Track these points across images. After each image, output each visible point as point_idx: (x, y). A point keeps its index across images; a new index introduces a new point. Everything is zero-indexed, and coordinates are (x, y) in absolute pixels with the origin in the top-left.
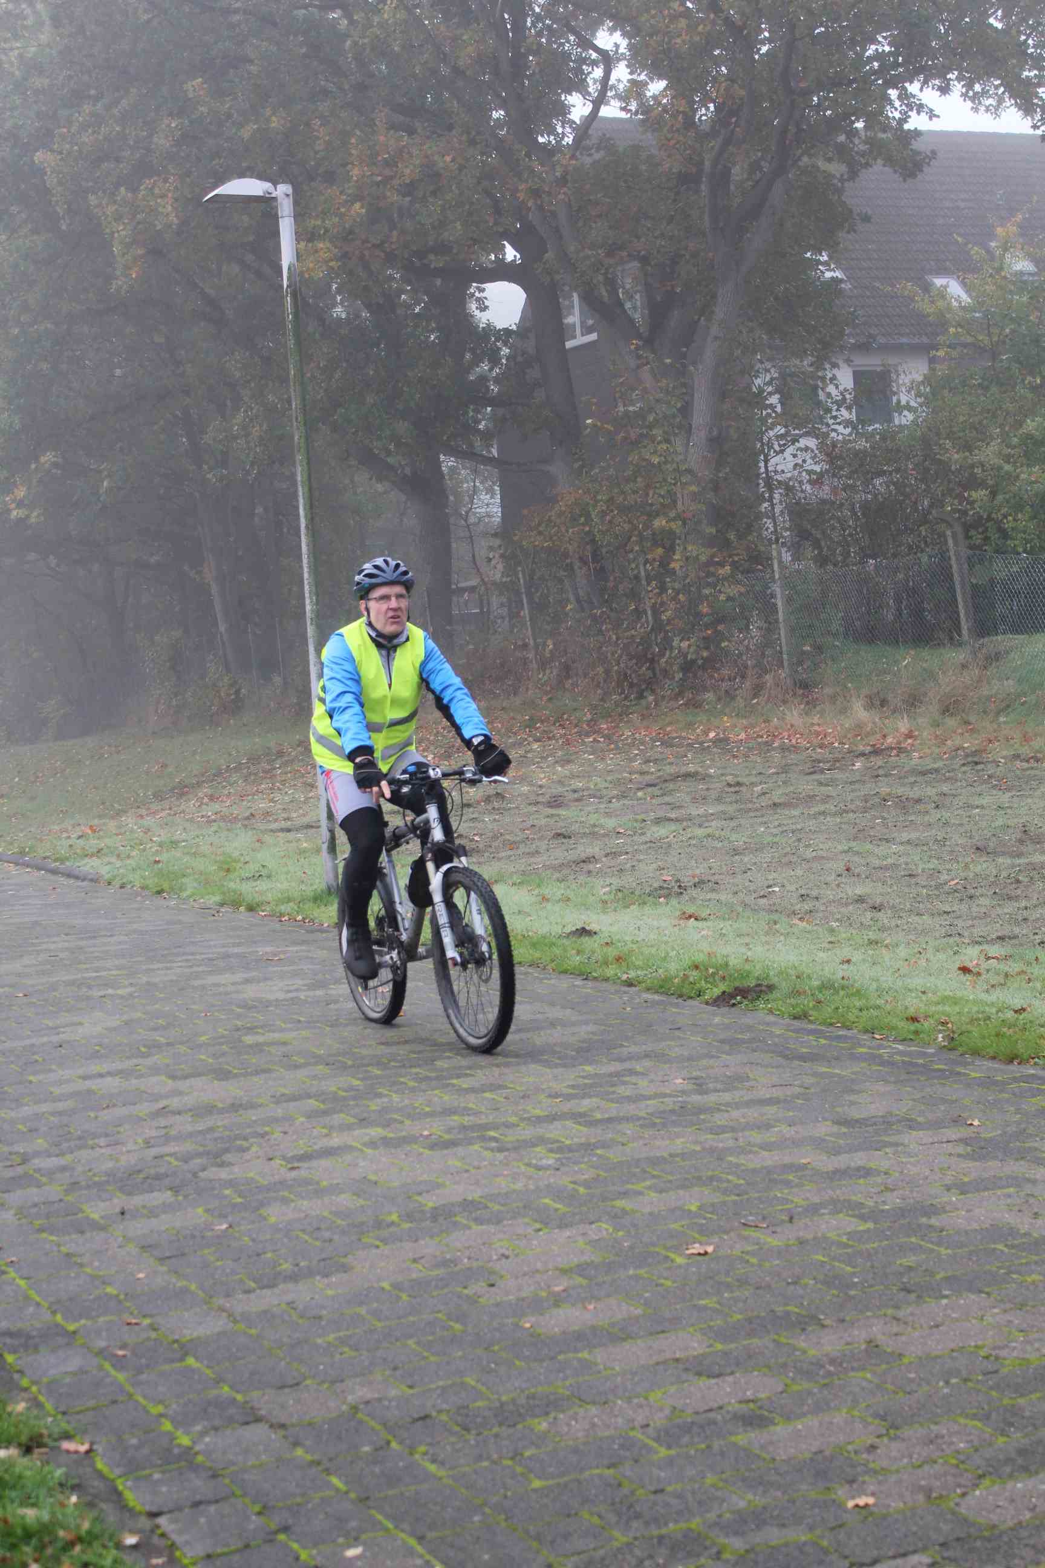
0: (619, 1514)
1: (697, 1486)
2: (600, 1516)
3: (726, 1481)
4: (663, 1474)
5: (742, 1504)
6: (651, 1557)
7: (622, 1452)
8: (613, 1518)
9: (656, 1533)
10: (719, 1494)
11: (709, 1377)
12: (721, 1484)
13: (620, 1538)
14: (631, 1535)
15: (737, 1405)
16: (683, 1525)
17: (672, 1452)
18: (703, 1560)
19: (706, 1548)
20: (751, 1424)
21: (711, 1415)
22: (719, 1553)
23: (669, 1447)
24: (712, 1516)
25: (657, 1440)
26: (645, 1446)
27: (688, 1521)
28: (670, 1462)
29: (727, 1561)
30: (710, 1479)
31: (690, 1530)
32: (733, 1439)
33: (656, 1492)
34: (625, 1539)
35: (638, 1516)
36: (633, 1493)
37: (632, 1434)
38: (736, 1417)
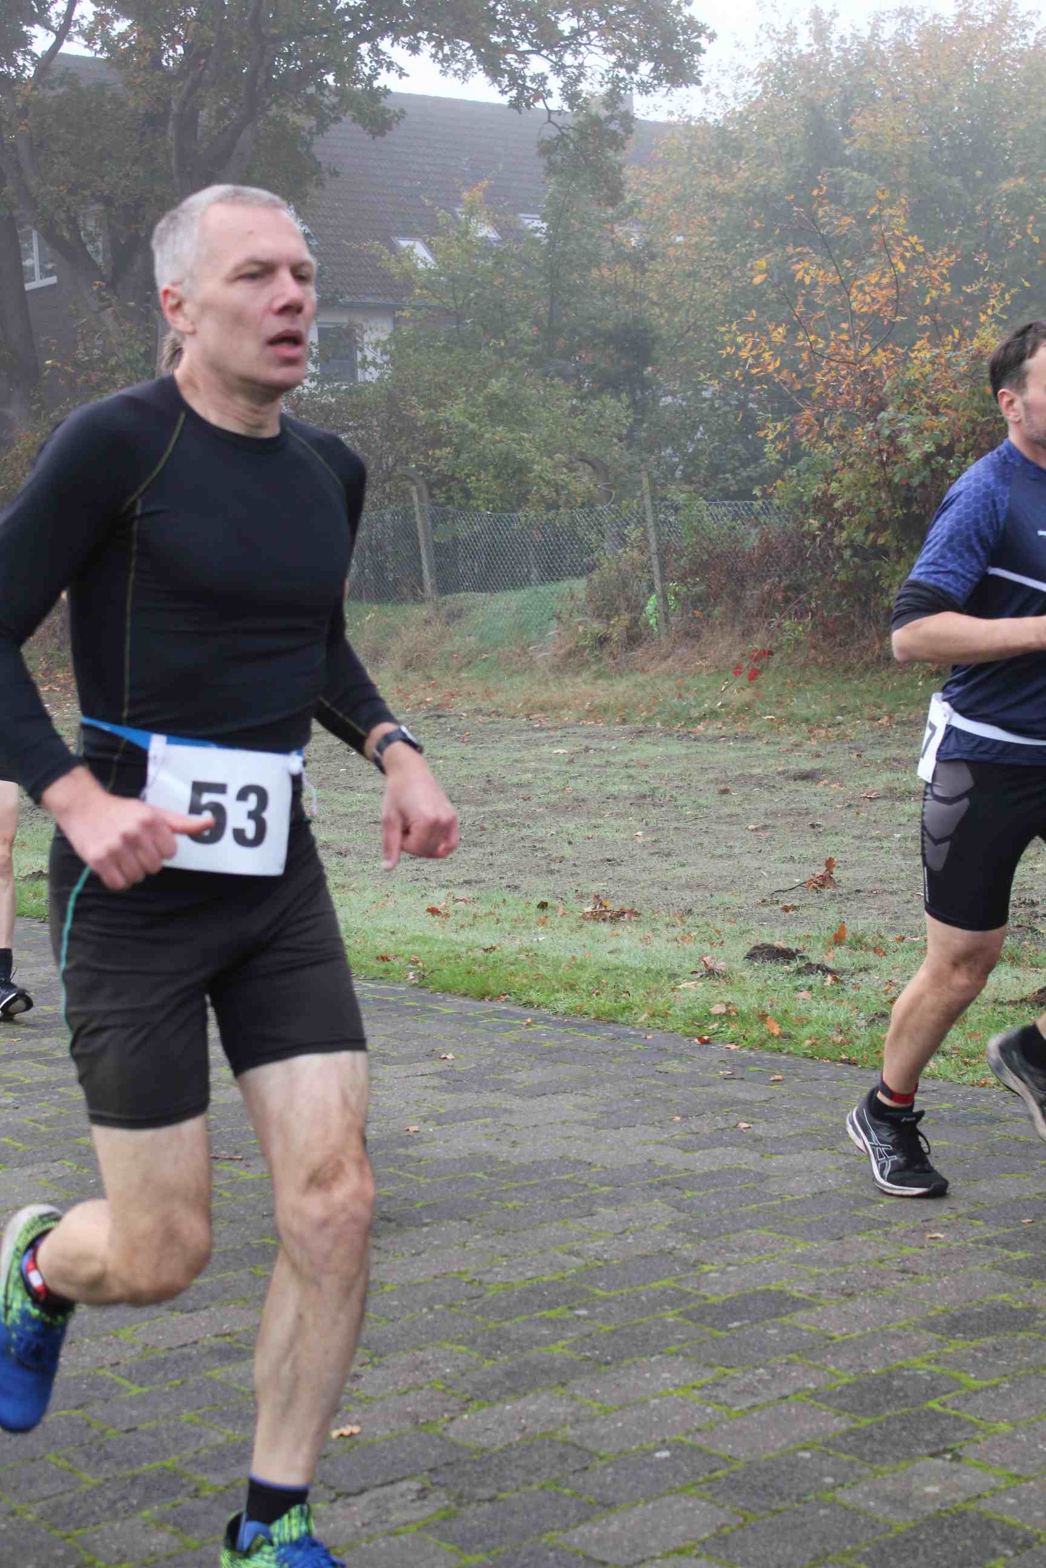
0: (89, 1456)
1: (172, 1423)
2: (69, 1460)
3: (203, 1416)
4: (134, 1413)
5: (220, 1440)
6: (124, 1498)
7: (90, 1392)
8: (81, 1460)
9: (129, 1473)
10: (197, 1429)
11: (182, 1311)
12: (197, 1420)
13: (89, 1480)
14: (102, 1476)
15: (213, 1340)
16: (157, 1464)
17: (145, 1390)
18: (179, 1499)
19: (183, 1486)
20: (228, 1358)
21: (186, 1350)
22: (197, 1490)
23: (141, 1385)
24: (189, 1453)
25: (129, 1377)
26: (115, 1385)
27: (163, 1459)
28: (143, 1400)
29: (206, 1498)
30: (186, 1415)
31: (165, 1468)
32: (209, 1373)
33: (128, 1431)
34: (94, 1481)
35: (108, 1457)
36: (103, 1432)
37: (101, 1373)
38: (212, 1351)
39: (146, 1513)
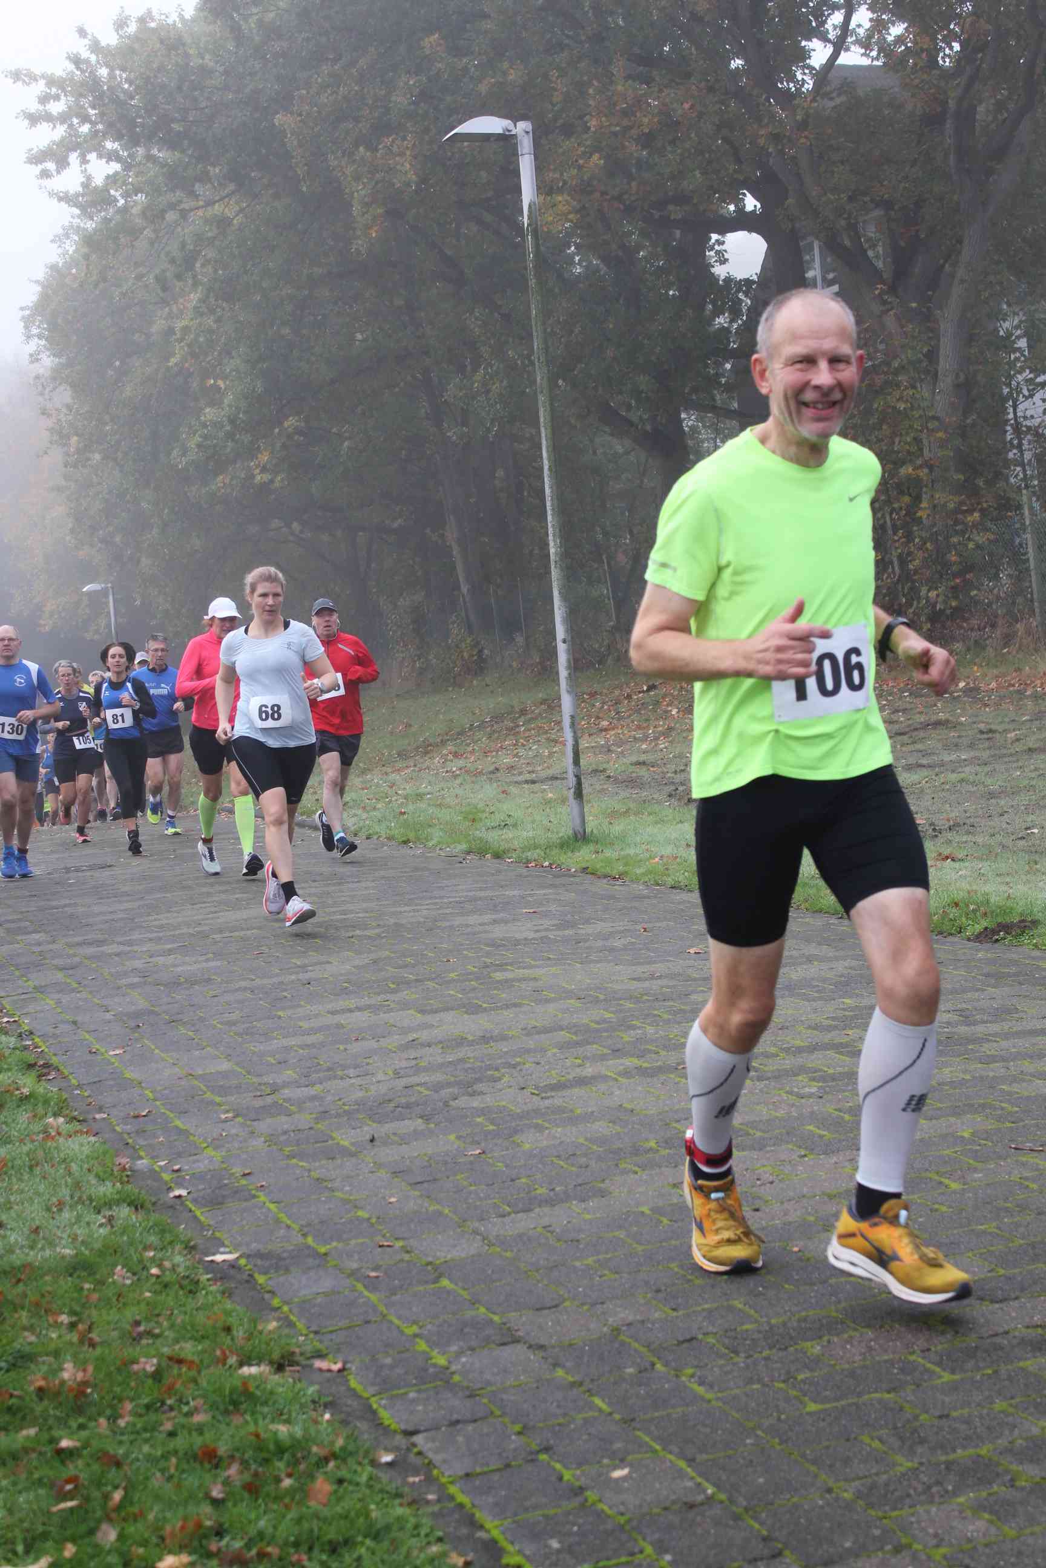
0: (902, 1439)
1: (985, 1411)
2: (881, 1440)
3: (1016, 1407)
4: (947, 1399)
5: (1035, 1431)
6: (938, 1483)
7: (901, 1377)
8: (897, 1444)
9: (943, 1458)
10: (1010, 1419)
11: (992, 1301)
12: (1011, 1410)
13: (905, 1464)
14: (916, 1460)
15: (1024, 1330)
16: (971, 1451)
17: (957, 1377)
18: (995, 1488)
19: (998, 1475)
20: (1040, 1349)
21: (998, 1340)
22: (1012, 1480)
23: (953, 1372)
24: (1002, 1442)
25: (939, 1364)
26: (927, 1370)
27: (977, 1446)
28: (954, 1387)
29: (1023, 1489)
30: (999, 1405)
31: (979, 1456)
32: (1021, 1364)
33: (940, 1417)
34: (909, 1464)
35: (922, 1441)
36: (916, 1417)
37: (912, 1358)
38: (1023, 1342)
39: (961, 1500)
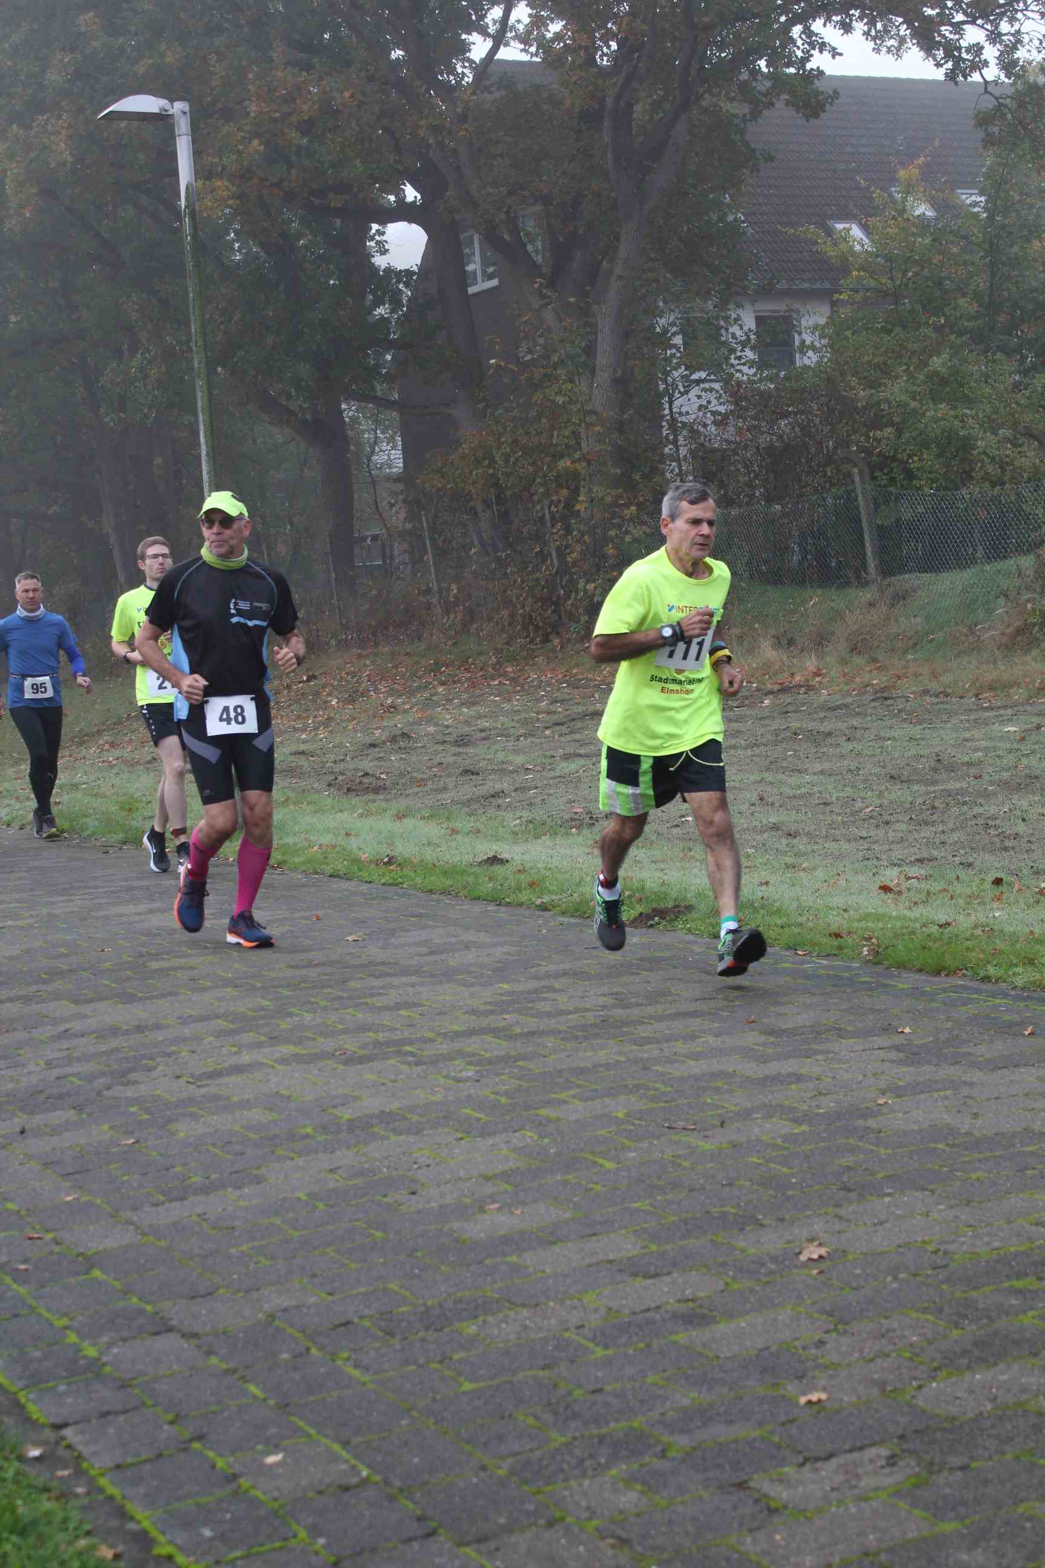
0: (555, 1413)
1: (637, 1385)
2: (536, 1418)
3: (668, 1379)
4: (600, 1374)
5: (686, 1402)
6: (592, 1456)
7: (556, 1354)
8: (550, 1419)
9: (595, 1432)
10: (662, 1392)
11: (644, 1277)
12: (663, 1383)
13: (558, 1439)
14: (569, 1435)
15: (676, 1305)
16: (623, 1424)
17: (610, 1352)
18: (647, 1459)
19: (649, 1446)
20: (691, 1323)
21: (649, 1315)
22: (664, 1451)
23: (606, 1347)
24: (655, 1414)
25: (593, 1340)
26: (581, 1345)
27: (630, 1419)
28: (608, 1362)
29: (673, 1459)
30: (651, 1378)
31: (631, 1428)
32: (673, 1338)
33: (594, 1392)
34: (563, 1440)
35: (575, 1416)
36: (570, 1393)
37: (567, 1335)
38: (675, 1316)
39: (614, 1472)
